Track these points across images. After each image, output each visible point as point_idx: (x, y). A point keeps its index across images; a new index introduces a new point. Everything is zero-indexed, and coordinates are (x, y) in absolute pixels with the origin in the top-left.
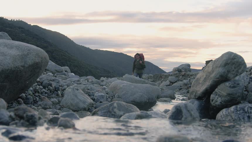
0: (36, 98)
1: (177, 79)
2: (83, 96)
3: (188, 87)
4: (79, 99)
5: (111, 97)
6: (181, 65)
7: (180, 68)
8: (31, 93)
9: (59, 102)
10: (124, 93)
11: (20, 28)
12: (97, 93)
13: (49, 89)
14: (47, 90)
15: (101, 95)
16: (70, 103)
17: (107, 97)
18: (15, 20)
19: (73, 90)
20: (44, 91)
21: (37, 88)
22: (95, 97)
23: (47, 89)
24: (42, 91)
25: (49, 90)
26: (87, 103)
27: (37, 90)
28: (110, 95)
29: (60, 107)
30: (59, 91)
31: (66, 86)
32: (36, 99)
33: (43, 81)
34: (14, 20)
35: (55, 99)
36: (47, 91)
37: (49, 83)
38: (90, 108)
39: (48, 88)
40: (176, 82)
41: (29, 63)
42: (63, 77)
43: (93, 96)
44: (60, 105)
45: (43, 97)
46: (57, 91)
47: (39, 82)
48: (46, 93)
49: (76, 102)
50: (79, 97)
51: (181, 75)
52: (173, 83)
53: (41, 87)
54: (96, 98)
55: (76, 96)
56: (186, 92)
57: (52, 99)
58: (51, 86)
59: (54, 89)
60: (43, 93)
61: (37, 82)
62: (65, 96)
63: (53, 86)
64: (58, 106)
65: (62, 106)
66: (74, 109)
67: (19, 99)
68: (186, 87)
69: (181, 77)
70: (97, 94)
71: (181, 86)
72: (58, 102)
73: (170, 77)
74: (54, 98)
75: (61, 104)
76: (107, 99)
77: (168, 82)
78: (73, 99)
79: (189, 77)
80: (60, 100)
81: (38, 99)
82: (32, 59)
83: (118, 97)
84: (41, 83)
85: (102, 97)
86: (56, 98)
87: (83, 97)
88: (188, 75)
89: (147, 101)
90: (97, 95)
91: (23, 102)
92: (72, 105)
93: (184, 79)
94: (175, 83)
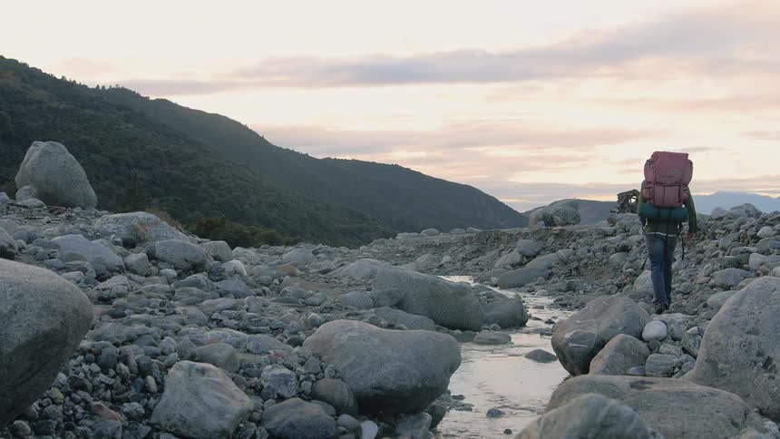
0: (76, 407)
1: (541, 244)
2: (218, 394)
3: (571, 270)
4: (205, 404)
5: (313, 377)
6: (552, 204)
7: (551, 213)
8: (58, 394)
9: (149, 411)
10: (349, 361)
11: (120, 108)
12: (270, 367)
13: (117, 374)
14: (114, 377)
15: (281, 375)
16: (178, 416)
17: (302, 377)
18: (107, 88)
19: (190, 375)
20: (103, 380)
21: (81, 375)
22: (263, 382)
23: (112, 372)
24: (97, 380)
25: (118, 377)
26: (228, 416)
27: (82, 380)
28: (310, 370)
29: (149, 428)
30: (149, 377)
31: (176, 354)
32: (75, 411)
33: (103, 348)
34: (103, 87)
35: (136, 404)
36: (114, 380)
37: (120, 353)
38: (242, 425)
39: (115, 369)
40: (538, 254)
41: (16, 341)
42: (193, 295)
43: (259, 376)
44: (148, 424)
45: (95, 403)
46: (144, 377)
47: (90, 351)
48: (108, 387)
49: (195, 414)
50: (206, 398)
51: (551, 235)
52: (530, 258)
53: (95, 367)
54: (266, 385)
55: (196, 394)
56: (563, 288)
57: (125, 404)
58: (126, 363)
59: (136, 369)
60: (100, 388)
61: (83, 352)
62: (167, 392)
63: (133, 361)
64: (145, 428)
65: (157, 426)
66: (191, 433)
67: (16, 422)
68: (565, 270)
69: (551, 239)
70: (269, 371)
71: (551, 268)
72: (144, 412)
73: (521, 242)
74: (134, 401)
75: (153, 420)
76: (301, 382)
77: (515, 256)
78: (187, 403)
79: (574, 241)
80: (152, 406)
81: (80, 410)
82: (29, 326)
83: (332, 375)
84: (94, 356)
85: (284, 380)
86: (139, 402)
87: (219, 398)
88: (571, 234)
89: (420, 385)
90: (270, 374)
91: (29, 429)
92: (184, 422)
93: (561, 245)
94: (535, 257)
